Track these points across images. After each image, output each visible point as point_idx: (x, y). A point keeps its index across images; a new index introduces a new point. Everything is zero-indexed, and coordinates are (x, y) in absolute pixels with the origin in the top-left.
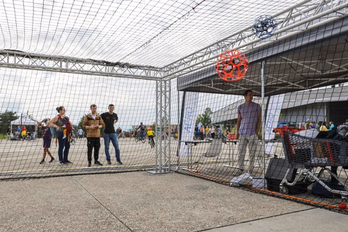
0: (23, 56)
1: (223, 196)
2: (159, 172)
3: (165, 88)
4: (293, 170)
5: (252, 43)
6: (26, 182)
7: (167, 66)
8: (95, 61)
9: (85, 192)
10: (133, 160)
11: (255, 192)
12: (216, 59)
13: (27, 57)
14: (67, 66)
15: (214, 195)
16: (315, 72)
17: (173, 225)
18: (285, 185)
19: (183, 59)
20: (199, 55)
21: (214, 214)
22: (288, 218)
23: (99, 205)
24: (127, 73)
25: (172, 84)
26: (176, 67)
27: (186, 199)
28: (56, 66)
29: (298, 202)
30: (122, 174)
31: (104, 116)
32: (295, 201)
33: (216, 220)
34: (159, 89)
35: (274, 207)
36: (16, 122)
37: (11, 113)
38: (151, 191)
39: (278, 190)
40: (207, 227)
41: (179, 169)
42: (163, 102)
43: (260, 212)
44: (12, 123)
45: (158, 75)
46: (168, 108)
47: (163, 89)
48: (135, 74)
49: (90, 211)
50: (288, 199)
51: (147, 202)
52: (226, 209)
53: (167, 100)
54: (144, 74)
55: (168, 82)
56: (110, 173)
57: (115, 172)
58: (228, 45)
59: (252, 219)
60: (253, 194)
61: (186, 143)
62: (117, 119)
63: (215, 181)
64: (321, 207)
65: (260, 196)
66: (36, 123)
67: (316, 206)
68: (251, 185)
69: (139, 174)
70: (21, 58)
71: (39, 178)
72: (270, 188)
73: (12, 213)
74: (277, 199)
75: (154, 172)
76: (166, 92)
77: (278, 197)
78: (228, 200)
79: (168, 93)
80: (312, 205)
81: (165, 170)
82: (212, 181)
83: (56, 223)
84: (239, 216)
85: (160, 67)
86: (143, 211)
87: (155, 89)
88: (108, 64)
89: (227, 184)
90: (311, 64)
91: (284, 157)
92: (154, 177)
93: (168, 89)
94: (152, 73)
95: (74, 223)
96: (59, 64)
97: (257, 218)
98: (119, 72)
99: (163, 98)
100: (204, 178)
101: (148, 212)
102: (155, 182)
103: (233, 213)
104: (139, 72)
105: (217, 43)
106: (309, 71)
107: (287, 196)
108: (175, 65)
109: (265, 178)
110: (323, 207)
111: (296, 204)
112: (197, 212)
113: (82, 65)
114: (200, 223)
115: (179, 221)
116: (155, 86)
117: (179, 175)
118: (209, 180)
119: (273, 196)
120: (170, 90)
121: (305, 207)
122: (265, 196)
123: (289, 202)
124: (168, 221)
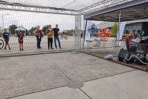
0: (21, 6)
1: (102, 63)
2: (76, 52)
3: (79, 19)
4: (129, 54)
5: (117, 3)
6: (26, 57)
7: (80, 10)
8: (51, 8)
9: (49, 62)
10: (65, 47)
11: (114, 62)
12: (101, 8)
13: (23, 6)
14: (39, 10)
15: (99, 63)
16: (141, 14)
17: (85, 77)
18: (125, 60)
19: (87, 7)
20: (94, 6)
21: (99, 72)
22: (127, 74)
23: (55, 67)
24: (64, 13)
25: (82, 17)
26: (83, 10)
27: (88, 65)
28: (35, 10)
29: (131, 67)
30: (62, 53)
31: (54, 29)
32: (129, 66)
33: (101, 74)
34: (76, 19)
35: (121, 69)
36: (17, 29)
37: (14, 26)
38: (74, 61)
39: (123, 62)
40: (97, 78)
41: (84, 51)
42: (78, 24)
43: (116, 71)
44: (16, 30)
45: (76, 13)
46: (80, 27)
47: (78, 19)
48: (67, 13)
49: (53, 70)
50: (126, 66)
51: (74, 66)
52: (103, 70)
53: (80, 24)
54: (70, 13)
55: (80, 16)
56: (58, 53)
57: (59, 52)
58: (106, 2)
59: (113, 74)
60: (113, 63)
61: (87, 41)
62: (59, 30)
63: (98, 57)
64: (139, 69)
65: (116, 64)
66: (25, 30)
67: (137, 69)
68: (112, 59)
69: (69, 53)
70: (20, 7)
71: (30, 55)
72: (120, 61)
73: (24, 71)
74: (122, 65)
75: (74, 52)
76: (79, 20)
77: (123, 64)
78: (104, 66)
79: (80, 21)
80: (136, 68)
81: (78, 51)
82: (97, 57)
83: (41, 76)
84: (108, 73)
85: (77, 10)
86: (72, 70)
87: (75, 19)
88: (56, 9)
89: (103, 58)
90: (139, 10)
91: (126, 49)
92: (74, 55)
93: (80, 19)
94: (74, 13)
95: (48, 75)
96: (36, 9)
97: (115, 74)
98: (61, 12)
99: (78, 23)
100: (94, 55)
101: (74, 71)
102: (75, 57)
103: (106, 72)
104: (69, 12)
105: (102, 2)
106: (139, 13)
107: (126, 64)
108: (83, 9)
109: (118, 57)
110: (140, 69)
111: (129, 68)
112: (93, 71)
113: (45, 9)
114: (95, 76)
115: (86, 75)
116: (75, 18)
117: (84, 54)
118: (96, 56)
119: (121, 64)
120: (81, 20)
121: (133, 69)
122: (118, 64)
123: (127, 67)
124: (82, 75)
